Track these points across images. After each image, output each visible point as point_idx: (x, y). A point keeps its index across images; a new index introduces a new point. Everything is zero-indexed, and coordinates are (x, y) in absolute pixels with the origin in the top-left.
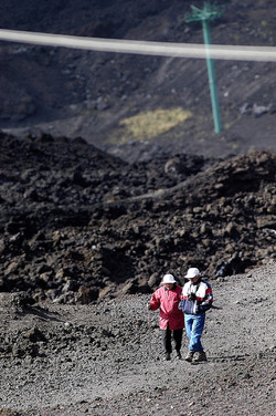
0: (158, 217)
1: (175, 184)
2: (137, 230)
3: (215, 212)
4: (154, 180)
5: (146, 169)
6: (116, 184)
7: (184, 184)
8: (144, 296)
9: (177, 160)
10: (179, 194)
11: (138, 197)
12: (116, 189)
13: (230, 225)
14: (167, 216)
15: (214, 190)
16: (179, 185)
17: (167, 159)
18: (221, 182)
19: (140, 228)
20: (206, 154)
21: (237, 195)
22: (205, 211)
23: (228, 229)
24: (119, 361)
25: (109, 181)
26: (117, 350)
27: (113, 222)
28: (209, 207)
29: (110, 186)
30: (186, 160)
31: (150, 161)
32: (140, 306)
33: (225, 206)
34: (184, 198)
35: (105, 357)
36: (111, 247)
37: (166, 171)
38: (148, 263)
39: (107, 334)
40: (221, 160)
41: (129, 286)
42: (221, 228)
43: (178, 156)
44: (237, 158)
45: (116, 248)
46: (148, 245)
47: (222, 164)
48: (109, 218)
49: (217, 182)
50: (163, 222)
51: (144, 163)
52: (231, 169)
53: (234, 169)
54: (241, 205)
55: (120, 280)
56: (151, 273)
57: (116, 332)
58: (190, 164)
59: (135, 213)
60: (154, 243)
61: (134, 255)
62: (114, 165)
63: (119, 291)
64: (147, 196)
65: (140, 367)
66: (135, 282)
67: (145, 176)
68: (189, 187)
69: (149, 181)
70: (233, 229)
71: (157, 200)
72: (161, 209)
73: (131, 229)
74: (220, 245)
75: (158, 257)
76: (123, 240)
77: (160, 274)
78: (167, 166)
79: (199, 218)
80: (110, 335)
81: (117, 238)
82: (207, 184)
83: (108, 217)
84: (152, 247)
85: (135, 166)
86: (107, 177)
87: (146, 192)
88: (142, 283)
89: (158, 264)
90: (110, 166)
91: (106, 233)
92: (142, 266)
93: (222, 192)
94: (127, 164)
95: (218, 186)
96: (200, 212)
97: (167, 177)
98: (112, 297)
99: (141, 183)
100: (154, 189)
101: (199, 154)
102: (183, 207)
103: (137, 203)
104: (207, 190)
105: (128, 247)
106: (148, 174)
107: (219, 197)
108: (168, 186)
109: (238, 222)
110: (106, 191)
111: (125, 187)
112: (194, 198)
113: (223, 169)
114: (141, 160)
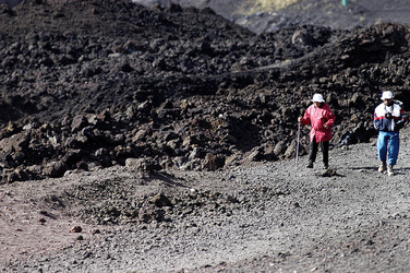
0: (285, 87)
1: (302, 55)
2: (263, 100)
3: (341, 82)
4: (281, 50)
5: (273, 40)
6: (244, 54)
7: (311, 54)
8: (269, 163)
9: (304, 31)
10: (305, 64)
11: (265, 68)
12: (243, 60)
13: (356, 95)
14: (293, 86)
15: (341, 61)
16: (306, 56)
17: (294, 30)
18: (347, 53)
19: (267, 97)
20: (333, 26)
21: (363, 66)
22: (331, 81)
23: (354, 99)
24: (244, 227)
25: (237, 51)
26: (242, 216)
27: (240, 92)
28: (334, 77)
29: (238, 57)
30: (313, 31)
31: (278, 32)
32: (266, 173)
33: (350, 76)
34: (311, 68)
35: (230, 222)
36: (238, 116)
37: (293, 42)
38: (274, 132)
39: (233, 200)
40: (347, 32)
41: (255, 153)
42: (346, 98)
43: (305, 27)
44: (363, 30)
45: (242, 117)
46: (274, 114)
47: (349, 35)
48: (237, 88)
49: (343, 54)
50: (289, 92)
51: (272, 34)
52: (357, 40)
53: (360, 40)
54: (366, 75)
55: (246, 148)
56: (277, 142)
57: (241, 199)
58: (316, 35)
59: (262, 82)
60: (280, 112)
61: (260, 124)
62: (242, 36)
63: (244, 159)
64: (274, 66)
65: (265, 233)
66: (261, 150)
67: (273, 47)
68: (316, 57)
69: (276, 52)
70: (359, 99)
71: (284, 70)
72: (287, 79)
73: (258, 98)
74: (346, 115)
75: (284, 126)
76: (250, 109)
77: (286, 142)
78: (294, 37)
79: (325, 88)
80: (235, 201)
81: (244, 107)
82: (334, 55)
83: (235, 87)
84: (278, 116)
85: (263, 37)
86: (234, 47)
87: (273, 62)
88: (268, 151)
89: (284, 133)
90: (238, 37)
91: (233, 102)
92: (268, 134)
93: (348, 63)
94: (255, 35)
95: (344, 57)
96: (326, 82)
97: (294, 48)
98: (238, 164)
99: (268, 54)
100: (281, 59)
101: (325, 26)
102: (309, 77)
103: (264, 73)
104: (333, 61)
105: (254, 116)
106: (276, 44)
107: (345, 68)
108: (295, 57)
109: (364, 93)
110: (233, 62)
111: (253, 58)
112: (320, 68)
113: (349, 41)
114: (270, 30)
